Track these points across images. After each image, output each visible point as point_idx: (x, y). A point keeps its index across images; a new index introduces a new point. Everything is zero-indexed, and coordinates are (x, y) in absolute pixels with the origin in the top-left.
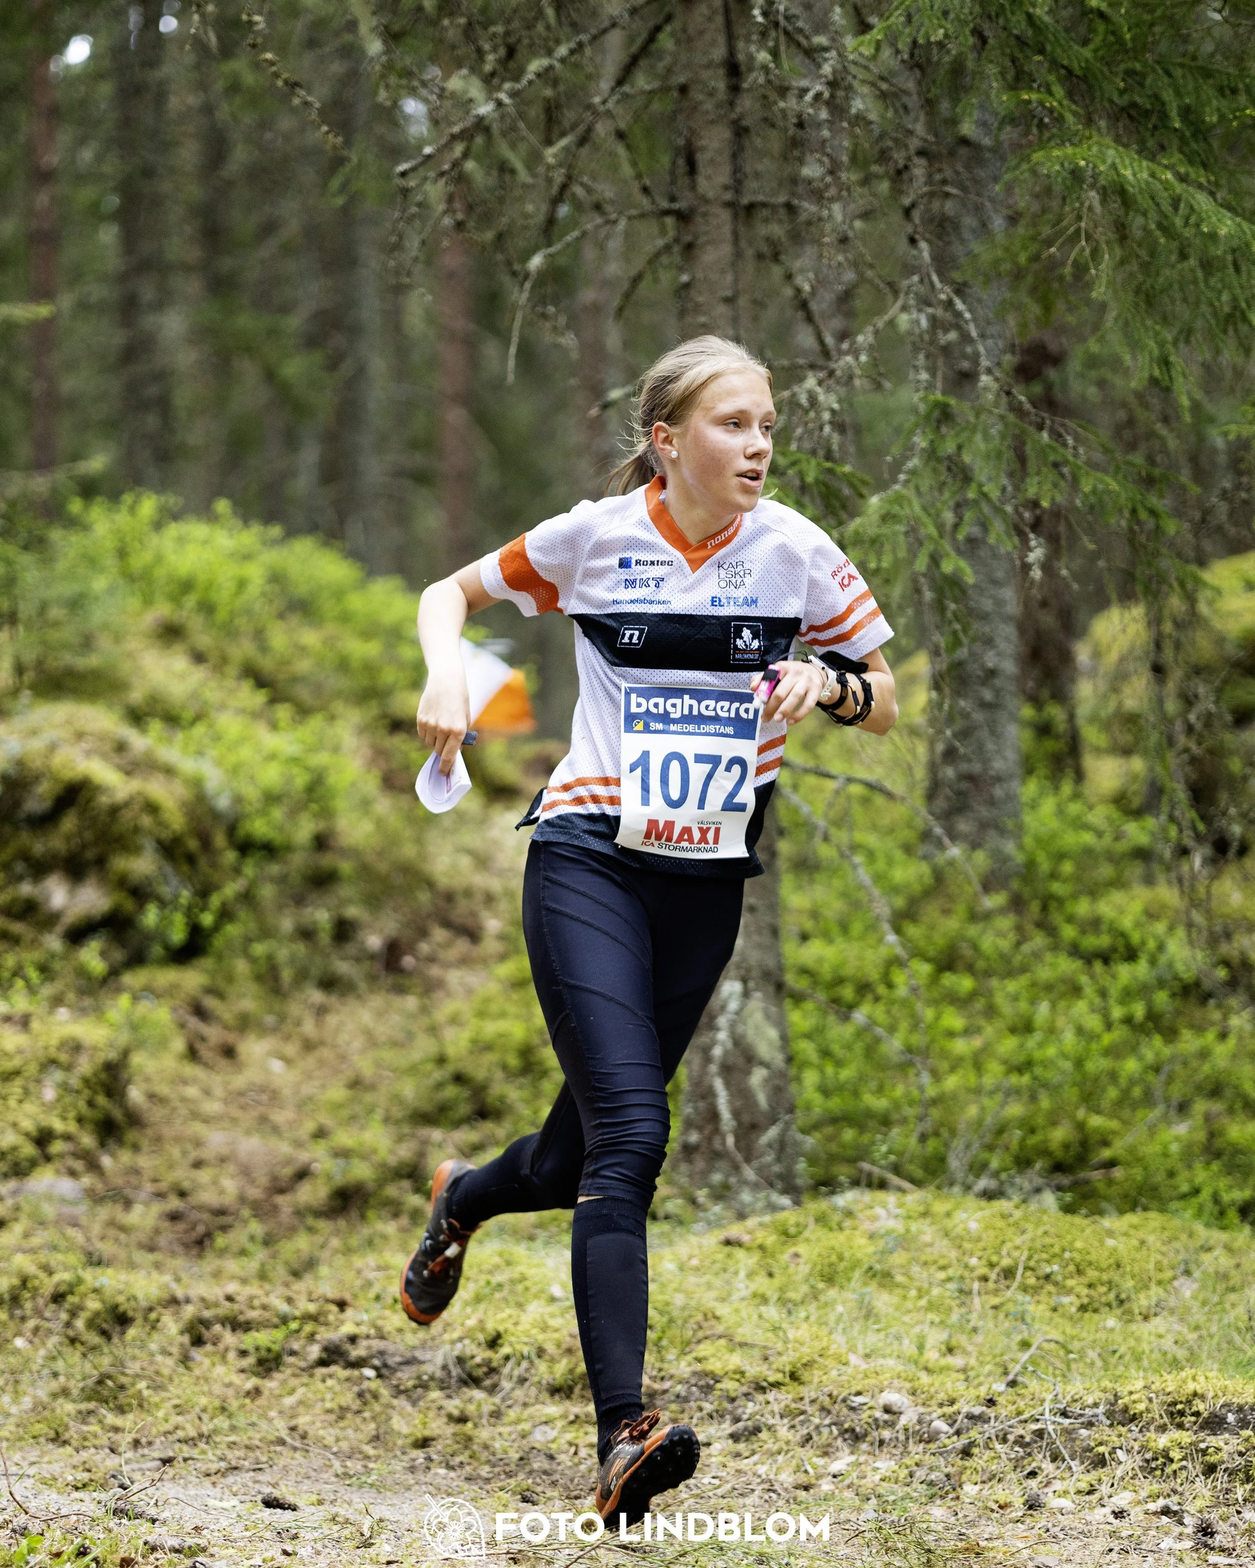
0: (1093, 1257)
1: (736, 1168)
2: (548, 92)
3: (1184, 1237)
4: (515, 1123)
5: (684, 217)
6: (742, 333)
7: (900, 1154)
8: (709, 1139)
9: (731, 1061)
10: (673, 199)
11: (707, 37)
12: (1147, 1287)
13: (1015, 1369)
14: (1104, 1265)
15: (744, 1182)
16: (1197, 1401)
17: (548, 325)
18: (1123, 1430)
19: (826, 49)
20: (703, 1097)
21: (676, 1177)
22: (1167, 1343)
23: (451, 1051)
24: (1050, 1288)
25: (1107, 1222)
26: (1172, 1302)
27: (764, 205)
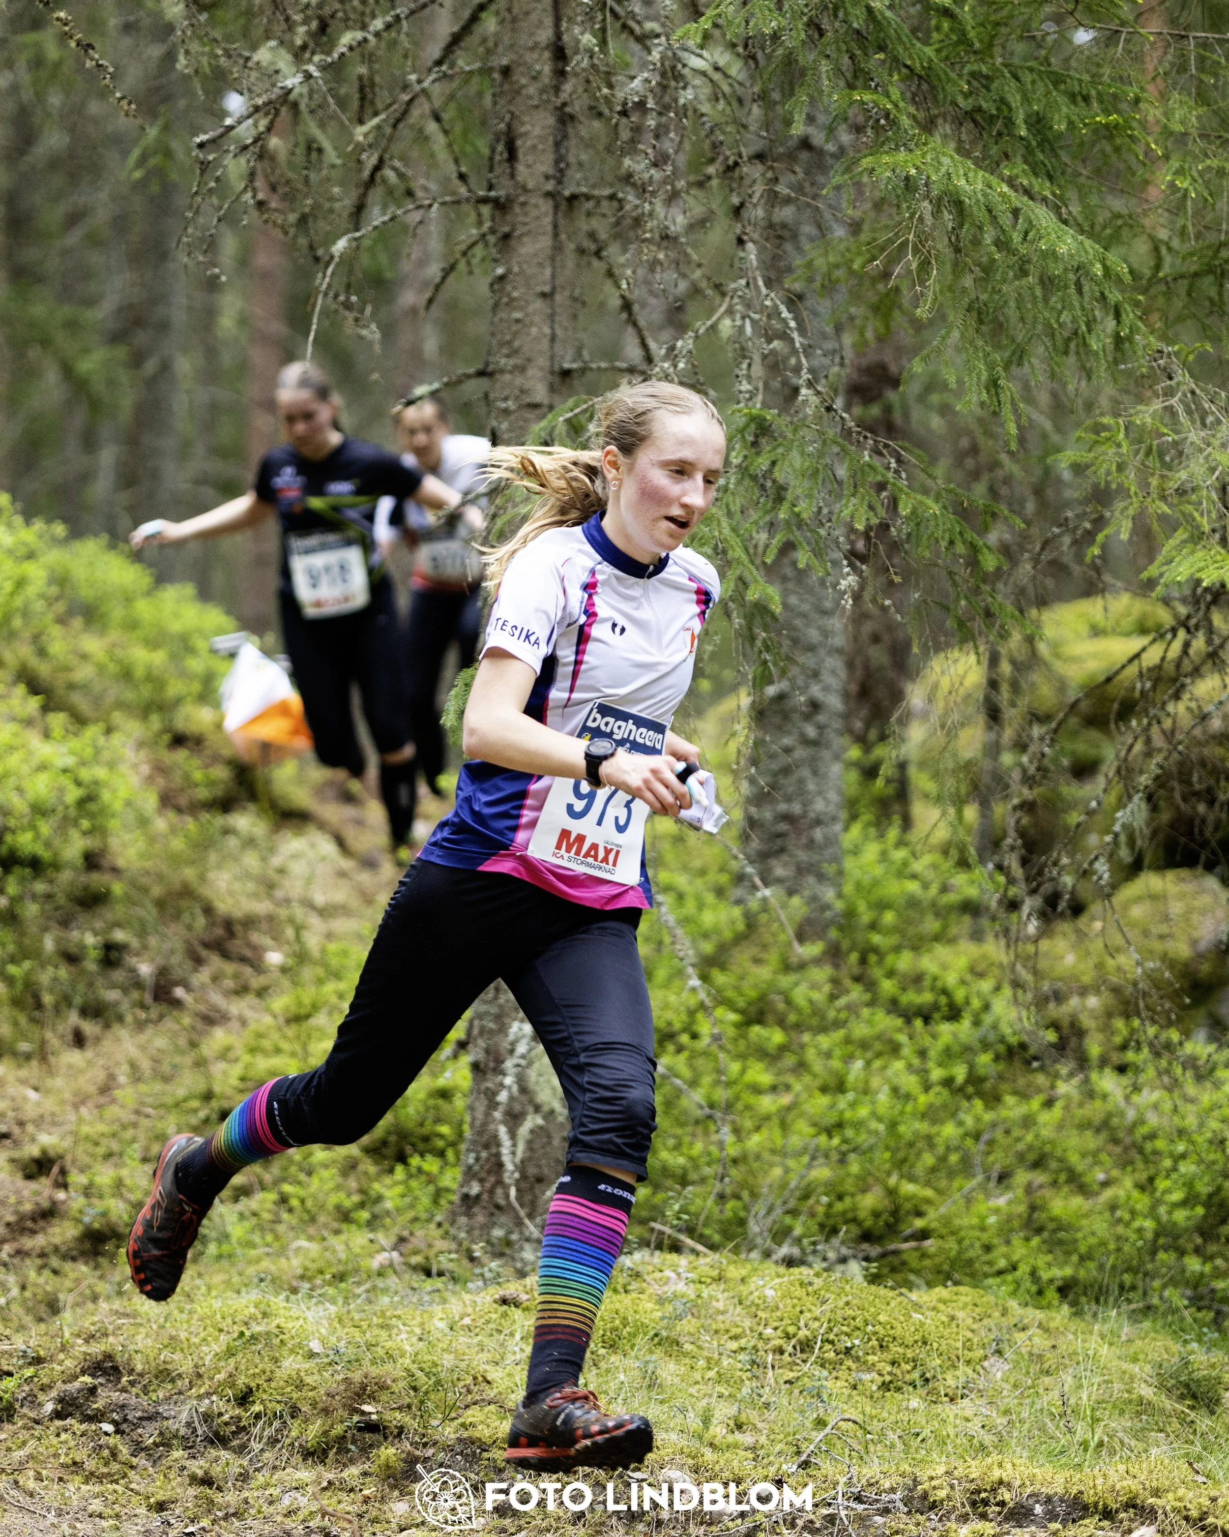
0: (898, 1332)
1: (519, 1223)
2: (363, 70)
3: (997, 1314)
4: (285, 1169)
5: (501, 206)
6: (559, 332)
7: (697, 1215)
8: (491, 1192)
9: (517, 1108)
10: (491, 187)
11: (534, 17)
12: (955, 1367)
13: (808, 1448)
14: (910, 1340)
15: (528, 1240)
16: (1003, 1490)
17: (350, 316)
18: (921, 1518)
19: (658, 36)
20: (486, 1146)
21: (453, 1231)
22: (974, 1427)
23: (217, 1089)
24: (849, 1363)
25: (914, 1296)
26: (981, 1383)
27: (588, 197)
